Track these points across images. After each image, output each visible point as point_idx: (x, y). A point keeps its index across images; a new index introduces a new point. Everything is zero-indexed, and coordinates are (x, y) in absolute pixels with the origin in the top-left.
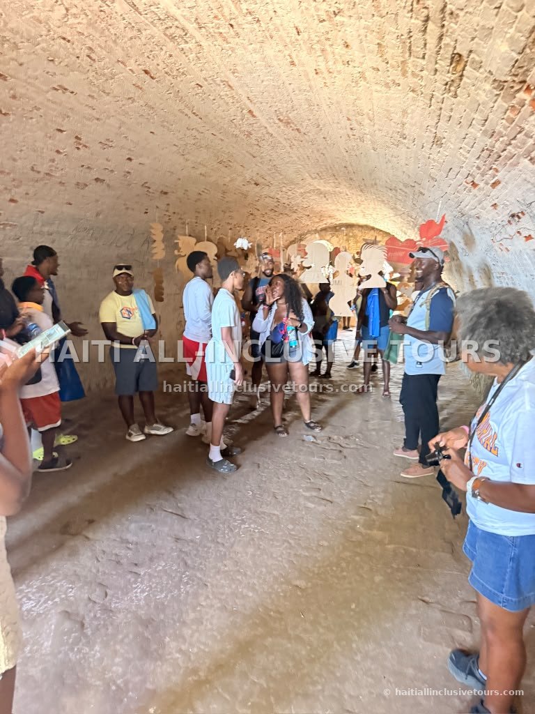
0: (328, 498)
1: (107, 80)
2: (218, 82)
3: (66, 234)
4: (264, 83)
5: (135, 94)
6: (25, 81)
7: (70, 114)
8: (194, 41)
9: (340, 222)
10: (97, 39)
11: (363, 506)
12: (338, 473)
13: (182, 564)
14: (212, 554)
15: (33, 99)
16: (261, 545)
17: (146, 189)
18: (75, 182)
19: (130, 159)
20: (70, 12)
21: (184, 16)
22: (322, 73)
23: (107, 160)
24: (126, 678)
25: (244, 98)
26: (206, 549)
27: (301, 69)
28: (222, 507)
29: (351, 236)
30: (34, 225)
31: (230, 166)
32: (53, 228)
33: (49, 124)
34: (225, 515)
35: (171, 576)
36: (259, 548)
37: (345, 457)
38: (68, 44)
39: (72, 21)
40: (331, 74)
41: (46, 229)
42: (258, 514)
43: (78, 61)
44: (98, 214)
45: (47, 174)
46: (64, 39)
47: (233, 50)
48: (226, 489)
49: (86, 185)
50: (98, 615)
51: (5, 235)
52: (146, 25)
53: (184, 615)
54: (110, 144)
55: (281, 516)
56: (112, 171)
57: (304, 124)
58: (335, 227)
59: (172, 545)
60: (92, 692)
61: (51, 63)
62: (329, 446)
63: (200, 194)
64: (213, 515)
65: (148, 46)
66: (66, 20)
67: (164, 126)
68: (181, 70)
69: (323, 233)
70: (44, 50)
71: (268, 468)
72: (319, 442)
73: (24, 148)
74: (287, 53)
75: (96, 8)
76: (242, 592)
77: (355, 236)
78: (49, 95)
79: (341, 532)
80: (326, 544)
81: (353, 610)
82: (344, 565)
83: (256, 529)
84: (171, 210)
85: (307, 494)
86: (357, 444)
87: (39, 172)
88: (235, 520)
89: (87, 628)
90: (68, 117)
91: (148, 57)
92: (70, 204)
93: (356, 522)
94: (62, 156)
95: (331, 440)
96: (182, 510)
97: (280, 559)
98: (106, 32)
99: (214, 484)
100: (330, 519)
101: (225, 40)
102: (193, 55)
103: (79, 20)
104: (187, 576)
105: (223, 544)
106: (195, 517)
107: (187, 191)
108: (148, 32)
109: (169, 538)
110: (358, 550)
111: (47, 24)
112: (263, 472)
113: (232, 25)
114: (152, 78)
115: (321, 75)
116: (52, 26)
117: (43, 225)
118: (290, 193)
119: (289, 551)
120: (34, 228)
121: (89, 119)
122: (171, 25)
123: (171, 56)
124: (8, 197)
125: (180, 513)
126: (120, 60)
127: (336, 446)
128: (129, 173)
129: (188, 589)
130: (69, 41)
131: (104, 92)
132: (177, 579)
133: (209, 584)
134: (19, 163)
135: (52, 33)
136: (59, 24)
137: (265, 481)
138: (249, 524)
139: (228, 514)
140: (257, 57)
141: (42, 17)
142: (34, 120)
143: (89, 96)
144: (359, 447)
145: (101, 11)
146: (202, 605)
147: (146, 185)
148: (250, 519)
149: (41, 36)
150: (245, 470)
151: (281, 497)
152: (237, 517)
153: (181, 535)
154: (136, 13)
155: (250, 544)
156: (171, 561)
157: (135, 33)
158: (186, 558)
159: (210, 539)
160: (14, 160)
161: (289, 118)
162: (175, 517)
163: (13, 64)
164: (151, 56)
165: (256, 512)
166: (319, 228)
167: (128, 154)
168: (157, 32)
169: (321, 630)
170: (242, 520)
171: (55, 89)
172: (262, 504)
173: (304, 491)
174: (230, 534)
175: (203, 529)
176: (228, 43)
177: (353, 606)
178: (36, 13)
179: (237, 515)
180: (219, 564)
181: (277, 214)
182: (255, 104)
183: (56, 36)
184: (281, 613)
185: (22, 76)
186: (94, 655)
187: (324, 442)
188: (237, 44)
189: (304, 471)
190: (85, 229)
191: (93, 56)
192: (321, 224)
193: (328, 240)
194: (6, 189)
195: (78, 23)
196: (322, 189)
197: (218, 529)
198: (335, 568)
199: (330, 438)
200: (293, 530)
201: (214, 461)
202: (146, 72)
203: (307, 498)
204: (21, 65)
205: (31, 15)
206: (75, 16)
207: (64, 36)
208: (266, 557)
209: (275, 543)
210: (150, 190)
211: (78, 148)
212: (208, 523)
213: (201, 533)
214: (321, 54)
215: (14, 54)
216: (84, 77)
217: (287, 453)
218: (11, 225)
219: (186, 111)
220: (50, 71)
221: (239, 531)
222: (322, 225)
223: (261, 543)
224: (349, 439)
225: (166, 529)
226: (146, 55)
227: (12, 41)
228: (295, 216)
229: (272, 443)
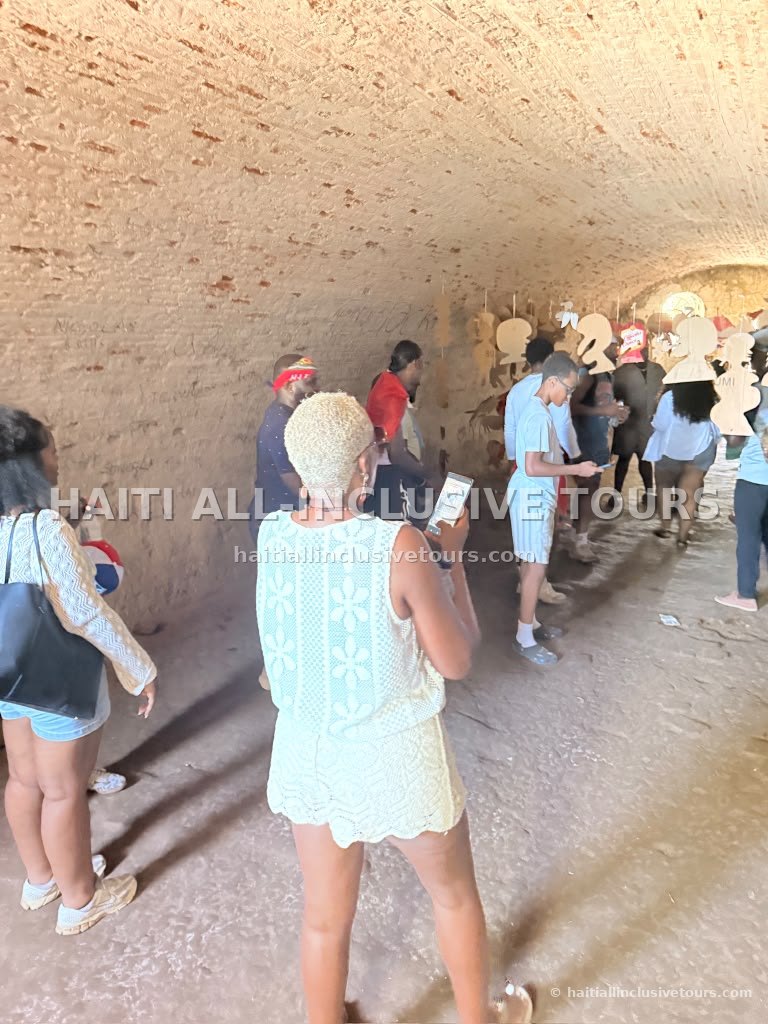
0: (705, 721)
1: (396, 111)
2: (555, 93)
3: (325, 320)
4: (628, 87)
5: (431, 124)
6: (292, 128)
7: (342, 163)
8: (526, 43)
9: (718, 264)
10: (390, 60)
11: (763, 738)
12: (716, 679)
13: (491, 796)
14: (533, 787)
15: (299, 150)
16: (602, 782)
17: (432, 249)
18: (340, 249)
19: (414, 211)
20: (358, 31)
21: (519, 14)
22: (730, 66)
23: (384, 215)
24: (429, 947)
25: (592, 110)
26: (523, 778)
27: (694, 62)
28: (541, 718)
29: (735, 285)
30: (287, 313)
31: (554, 203)
32: (311, 314)
33: (315, 178)
34: (546, 729)
35: (478, 812)
36: (600, 787)
37: (729, 655)
38: (351, 74)
39: (360, 42)
40: (746, 68)
41: (301, 316)
42: (595, 733)
43: (361, 93)
44: (366, 290)
45: (308, 244)
46: (347, 67)
47: (586, 48)
48: (544, 690)
49: (354, 253)
50: (387, 854)
51: (253, 329)
52: (460, 30)
53: (500, 872)
54: (390, 194)
55: (631, 741)
56: (389, 230)
57: (684, 137)
58: (708, 271)
59: (475, 766)
60: (389, 961)
61: (326, 101)
62: (702, 635)
63: (505, 246)
64: (529, 728)
65: (458, 58)
66: (352, 42)
67: (466, 161)
68: (501, 84)
69: (688, 282)
70: (318, 85)
71: (606, 664)
72: (685, 626)
73: (282, 214)
74: (674, 43)
75: (394, 20)
76: (578, 849)
77: (741, 285)
78: (319, 143)
79: (727, 777)
80: (702, 791)
81: (752, 902)
82: (733, 829)
83: (594, 756)
84: (463, 274)
85: (671, 711)
86: (747, 634)
87: (297, 243)
88: (563, 741)
89: (374, 871)
90: (340, 166)
91: (457, 73)
92: (332, 280)
93: (749, 761)
94: (327, 218)
95: (705, 625)
96: (484, 715)
97: (633, 807)
98: (404, 50)
99: (525, 681)
100: (708, 753)
101: (577, 37)
102: (524, 60)
103: (371, 40)
104: (499, 814)
105: (547, 775)
106: (504, 728)
107: (487, 243)
108: (462, 39)
109: (471, 755)
110: (756, 808)
111: (327, 51)
112: (598, 669)
113: (590, 17)
114: (458, 99)
115: (727, 69)
116: (333, 53)
117: (298, 312)
118: (642, 230)
119: (646, 796)
120: (288, 316)
121: (365, 166)
122: (497, 26)
123: (489, 66)
124: (259, 280)
125: (482, 720)
126: (417, 82)
127: (712, 635)
128: (410, 229)
129: (501, 834)
130: (352, 69)
131: (389, 127)
132: (486, 817)
133: (530, 831)
134: (275, 234)
135: (332, 61)
136: (342, 48)
137: (603, 683)
138: (583, 749)
139: (550, 729)
140: (623, 53)
141: (322, 45)
142: (297, 176)
143: (370, 135)
144: (751, 639)
145: (401, 23)
146: (523, 861)
147: (433, 243)
148: (584, 740)
149: (318, 68)
150: (570, 663)
151: (629, 712)
152: (565, 736)
153: (487, 753)
154: (449, 18)
155: (586, 778)
156: (476, 790)
157: (443, 43)
158: (496, 788)
159: (528, 764)
160: (269, 231)
161: (660, 130)
162: (476, 724)
163: (280, 109)
164: (461, 72)
165: (592, 730)
166: (681, 275)
167: (412, 205)
168: (475, 39)
169: (704, 927)
170: (572, 741)
171: (327, 132)
172: (601, 720)
173: (666, 706)
174: (556, 760)
175: (515, 747)
176: (579, 39)
177: (752, 896)
178: (315, 40)
179: (564, 732)
180: (544, 803)
181: (616, 261)
182: (608, 117)
183: (337, 65)
184: (640, 891)
185: (287, 122)
186: (386, 909)
187: (694, 628)
188: (594, 39)
189: (663, 673)
190: (350, 311)
191: (382, 83)
192: (685, 268)
193: (695, 292)
194: (257, 269)
195: (369, 44)
196: (696, 221)
197: (539, 751)
198: (719, 833)
199: (702, 621)
200: (650, 764)
201: (524, 646)
202: (451, 93)
203: (669, 717)
204: (289, 108)
205: (309, 43)
206: (365, 35)
207: (347, 63)
208: (611, 802)
209: (624, 782)
210: (437, 250)
211: (348, 206)
212: (523, 740)
213: (515, 754)
214: (733, 42)
215: (281, 98)
216: (367, 112)
217: (633, 642)
218: (260, 316)
219: (502, 137)
220: (324, 110)
221: (569, 757)
222: (688, 270)
223: (603, 779)
224: (734, 624)
225: (465, 741)
226: (454, 69)
227: (282, 80)
228: (645, 260)
229: (609, 625)
